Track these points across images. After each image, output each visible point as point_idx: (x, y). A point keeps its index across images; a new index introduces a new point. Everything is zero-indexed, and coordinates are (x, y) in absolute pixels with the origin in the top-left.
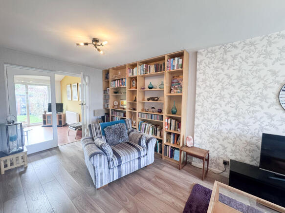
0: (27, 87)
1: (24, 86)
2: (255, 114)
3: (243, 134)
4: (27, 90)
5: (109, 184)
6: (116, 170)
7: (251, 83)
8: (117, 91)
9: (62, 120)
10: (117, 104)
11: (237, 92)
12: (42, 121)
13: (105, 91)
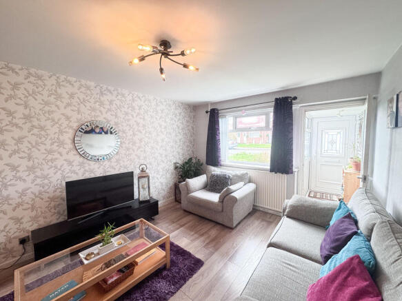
2: (55, 163)
3: (43, 190)
7: (45, 126)
11: (26, 137)
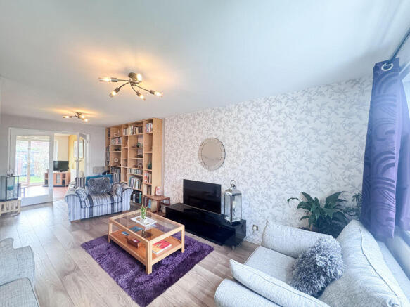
0: (30, 143)
1: (27, 142)
4: (29, 145)
5: (82, 220)
6: (88, 211)
8: (117, 148)
9: (66, 179)
10: (117, 161)
12: (44, 181)
13: (108, 148)
